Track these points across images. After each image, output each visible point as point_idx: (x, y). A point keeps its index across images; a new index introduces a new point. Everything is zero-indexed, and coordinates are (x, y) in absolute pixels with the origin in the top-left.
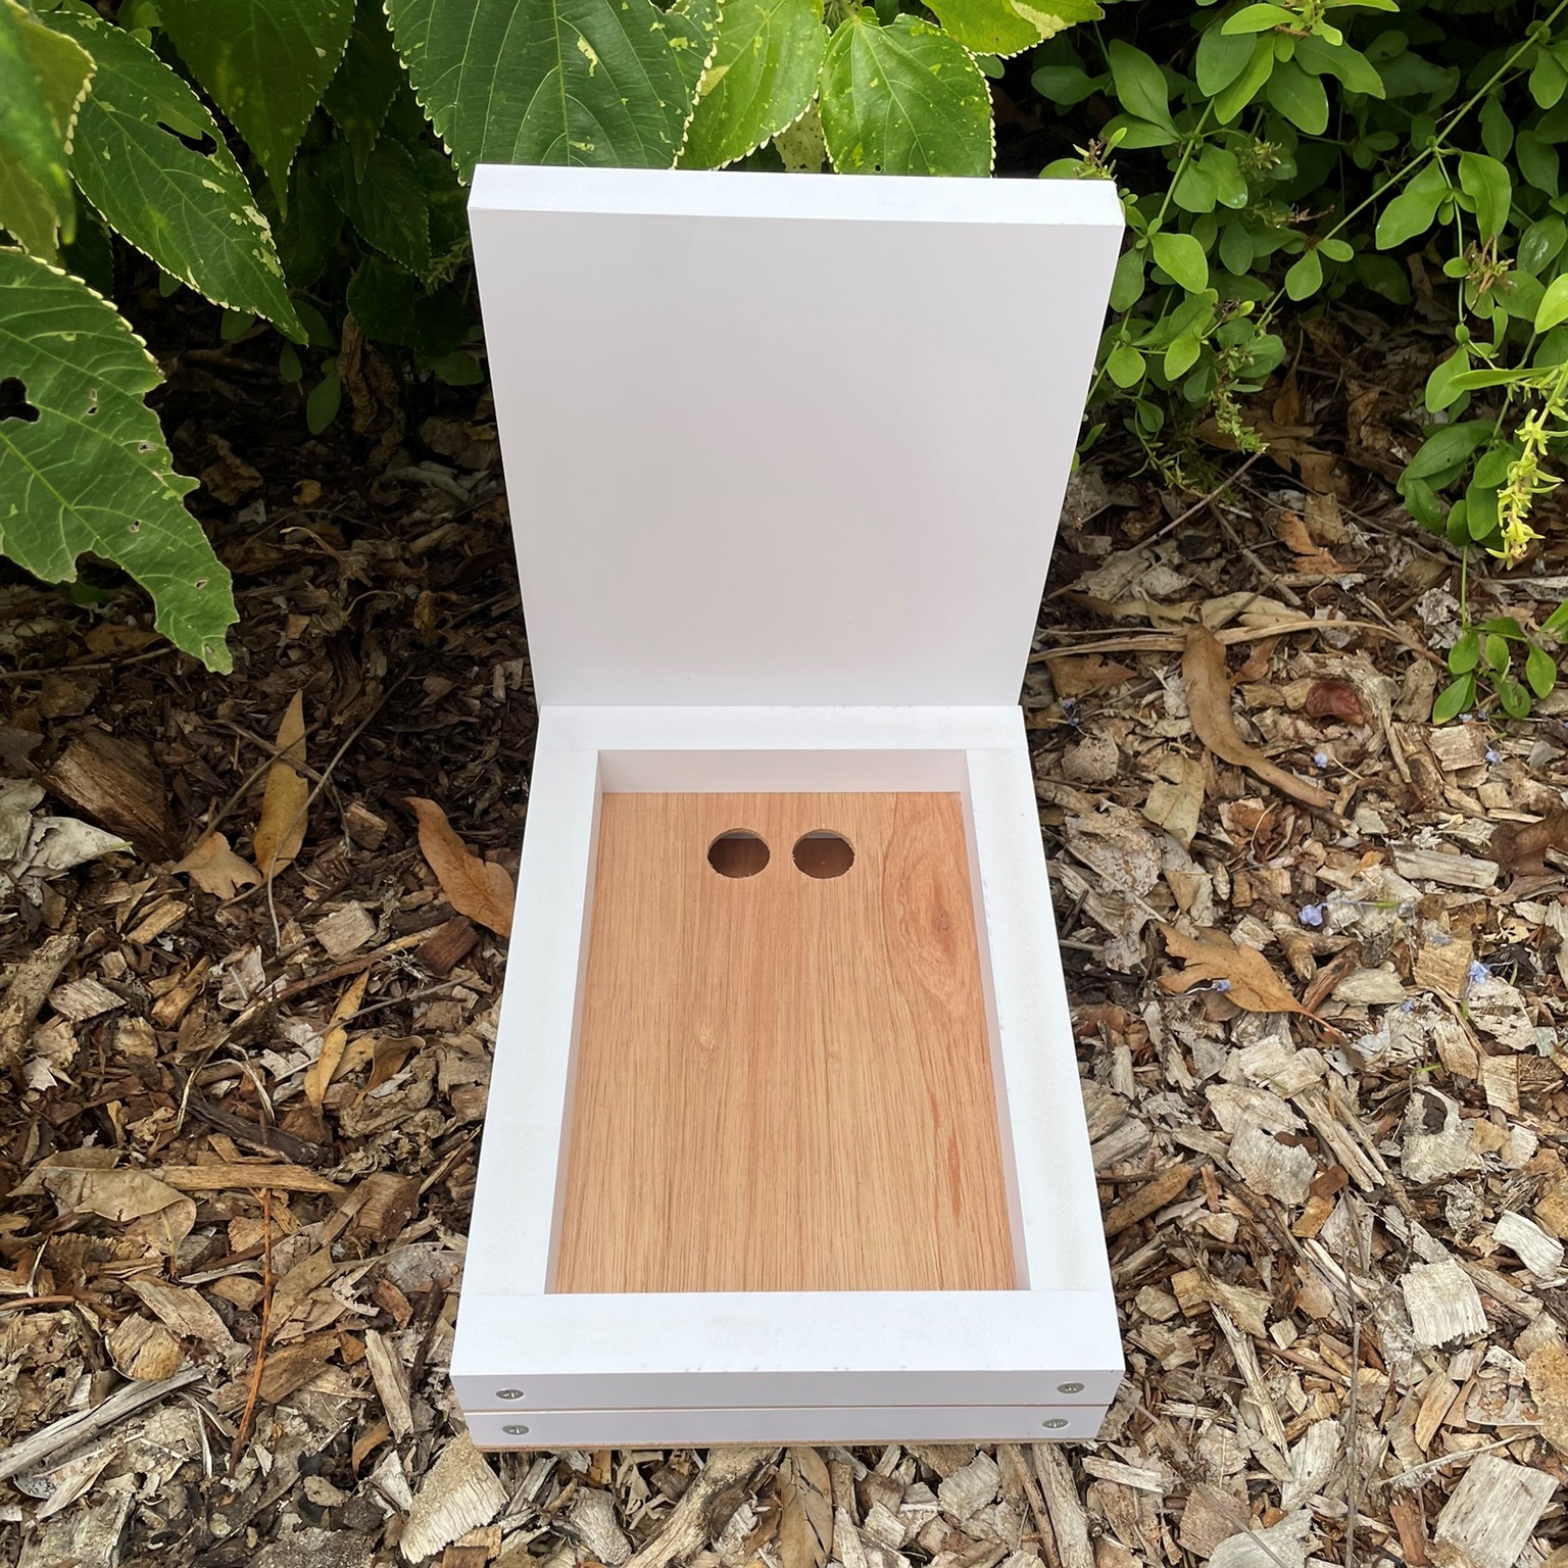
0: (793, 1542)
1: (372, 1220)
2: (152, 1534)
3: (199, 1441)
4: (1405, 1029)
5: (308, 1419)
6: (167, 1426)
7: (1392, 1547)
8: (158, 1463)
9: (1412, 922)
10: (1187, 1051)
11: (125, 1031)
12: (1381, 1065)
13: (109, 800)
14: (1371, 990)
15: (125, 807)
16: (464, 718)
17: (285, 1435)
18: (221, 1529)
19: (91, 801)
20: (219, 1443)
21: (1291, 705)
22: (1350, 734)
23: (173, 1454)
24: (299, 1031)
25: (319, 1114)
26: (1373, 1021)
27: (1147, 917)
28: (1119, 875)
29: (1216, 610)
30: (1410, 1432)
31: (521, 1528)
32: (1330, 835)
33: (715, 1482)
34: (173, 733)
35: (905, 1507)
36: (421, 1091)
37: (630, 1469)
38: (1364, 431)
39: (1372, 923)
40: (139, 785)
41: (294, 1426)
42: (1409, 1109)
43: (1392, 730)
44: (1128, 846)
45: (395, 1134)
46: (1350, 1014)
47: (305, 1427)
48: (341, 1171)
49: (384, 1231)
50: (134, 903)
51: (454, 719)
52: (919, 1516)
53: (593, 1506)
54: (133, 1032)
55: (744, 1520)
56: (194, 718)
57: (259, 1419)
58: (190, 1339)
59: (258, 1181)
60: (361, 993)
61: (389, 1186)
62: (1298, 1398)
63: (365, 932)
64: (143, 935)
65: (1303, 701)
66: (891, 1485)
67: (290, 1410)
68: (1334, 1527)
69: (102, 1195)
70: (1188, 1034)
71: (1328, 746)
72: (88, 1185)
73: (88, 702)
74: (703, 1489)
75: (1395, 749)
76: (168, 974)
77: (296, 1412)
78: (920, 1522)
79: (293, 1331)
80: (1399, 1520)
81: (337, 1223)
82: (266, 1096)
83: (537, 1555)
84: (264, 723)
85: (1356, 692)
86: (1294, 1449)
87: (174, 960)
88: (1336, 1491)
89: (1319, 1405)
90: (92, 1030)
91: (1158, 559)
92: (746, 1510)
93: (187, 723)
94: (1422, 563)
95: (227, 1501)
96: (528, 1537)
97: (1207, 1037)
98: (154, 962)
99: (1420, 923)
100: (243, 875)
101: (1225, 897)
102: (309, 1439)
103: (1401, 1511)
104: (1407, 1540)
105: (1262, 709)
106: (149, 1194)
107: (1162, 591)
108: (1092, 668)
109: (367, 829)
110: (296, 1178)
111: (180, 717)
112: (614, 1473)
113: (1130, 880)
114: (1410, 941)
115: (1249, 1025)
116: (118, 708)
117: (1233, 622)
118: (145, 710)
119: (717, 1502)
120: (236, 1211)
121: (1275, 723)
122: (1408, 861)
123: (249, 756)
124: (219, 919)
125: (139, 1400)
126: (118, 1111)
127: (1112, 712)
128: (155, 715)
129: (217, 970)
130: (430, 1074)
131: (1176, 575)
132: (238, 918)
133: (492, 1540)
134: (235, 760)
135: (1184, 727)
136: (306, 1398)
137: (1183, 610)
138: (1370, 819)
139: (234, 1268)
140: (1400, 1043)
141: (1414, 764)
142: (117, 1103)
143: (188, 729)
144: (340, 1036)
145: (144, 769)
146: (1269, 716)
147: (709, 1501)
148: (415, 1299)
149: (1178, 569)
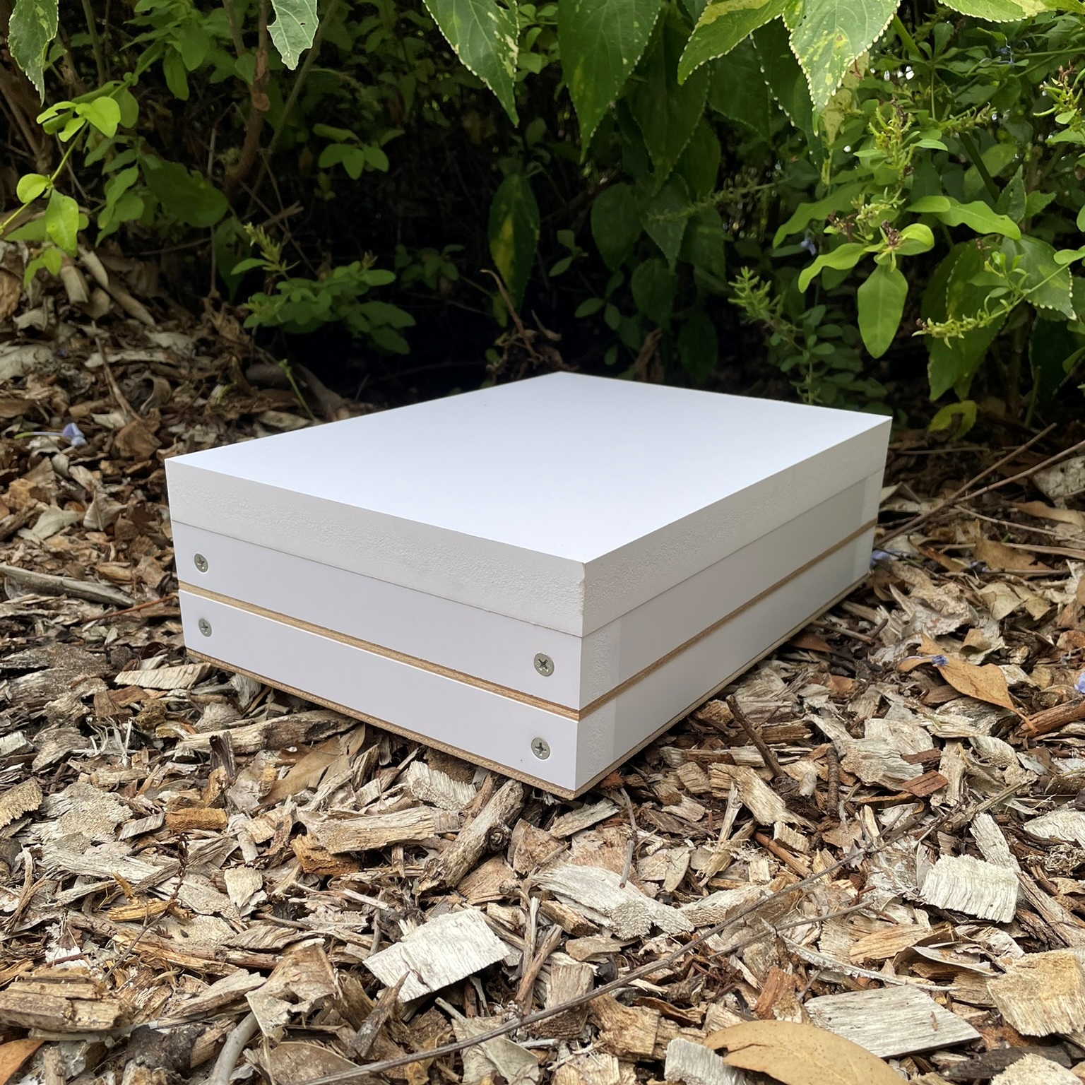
0: (304, 768)
30: (850, 942)
44: (945, 610)
70: (896, 700)
96: (174, 699)
104: (767, 995)
119: (283, 725)
135: (1072, 598)
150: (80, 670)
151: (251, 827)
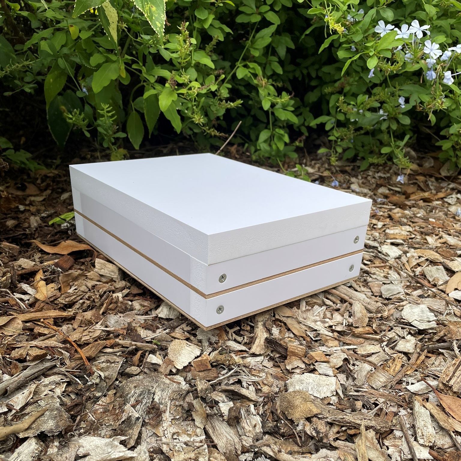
0: (294, 329)
17: (102, 367)
23: (62, 381)
25: (48, 301)
31: (213, 351)
33: (262, 321)
36: (84, 288)
37: (232, 334)
41: (104, 365)
45: (81, 301)
47: (108, 364)
58: (47, 347)
59: (39, 316)
60: (42, 274)
61: (89, 313)
63: (32, 263)
66: (308, 310)
67: (99, 362)
74: (260, 324)
79: (87, 338)
81: (77, 322)
82: (22, 304)
95: (92, 390)
96: (216, 352)
102: (113, 365)
119: (267, 324)
120: (34, 325)
130: (84, 284)
133: (205, 357)
144: (43, 282)
147: (264, 325)
150: (158, 380)
151: (332, 345)
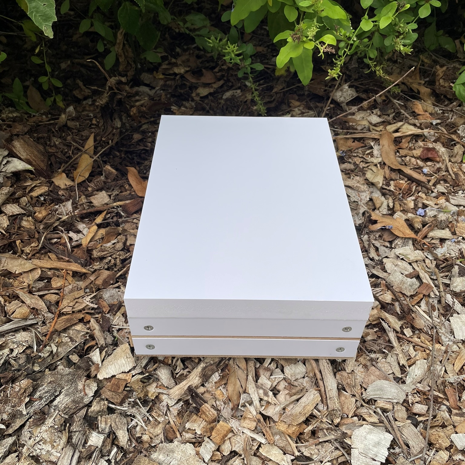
0: (232, 385)
1: (99, 282)
2: (13, 369)
3: (33, 342)
4: (452, 247)
5: (70, 338)
6: (22, 336)
7: (445, 402)
8: (18, 346)
9: (456, 217)
10: (377, 249)
11: (25, 220)
12: (444, 257)
13: (29, 157)
14: (441, 234)
15: (34, 160)
16: (145, 148)
17: (62, 342)
18: (37, 368)
19: (23, 156)
20: (39, 342)
21: (415, 155)
22: (435, 165)
23: (24, 344)
24: (81, 226)
25: (86, 249)
26: (441, 245)
27: (365, 210)
28: (356, 197)
29: (391, 128)
30: (452, 366)
31: (139, 374)
32: (428, 192)
33: (207, 363)
34: (52, 144)
35: (272, 377)
36: (120, 246)
37: (178, 360)
38: (441, 81)
39: (441, 217)
40: (39, 156)
41: (66, 340)
42: (453, 270)
43: (449, 164)
44: (360, 189)
45: (110, 258)
46: (433, 241)
47: (69, 340)
48: (91, 268)
49: (103, 285)
50: (33, 186)
51: (142, 148)
52: (277, 379)
53: (164, 369)
54: (28, 221)
55: (216, 377)
56: (60, 140)
57: (54, 336)
58: (33, 308)
59: (63, 267)
60: (103, 216)
61: (106, 274)
62: (412, 352)
63: (107, 200)
64: (35, 194)
65: (419, 154)
66: (267, 369)
67: (65, 335)
68: (424, 394)
69: (10, 266)
70: (377, 244)
71: (427, 168)
72: (7, 262)
73: (26, 131)
74: (202, 365)
75: (450, 170)
76: (41, 206)
77: (67, 335)
78: (277, 381)
79: (69, 310)
80: (448, 393)
81: (88, 282)
82: (69, 244)
83: (144, 382)
84: (81, 143)
85: (437, 152)
86: (411, 368)
87: (44, 202)
88: (425, 383)
89: (420, 354)
90: (14, 218)
91: (373, 113)
92: (217, 374)
93: (57, 141)
94: (460, 118)
95: (40, 360)
96: (141, 376)
97: (384, 246)
98: (36, 202)
99: (458, 218)
100: (69, 183)
101: (391, 207)
102: (70, 343)
103: (449, 391)
104: (451, 400)
105: (406, 156)
106: (26, 266)
107: (374, 122)
108: (350, 143)
109: (110, 173)
110: (75, 267)
111: (55, 139)
112: (172, 361)
113: (360, 199)
114: (455, 222)
115: (398, 242)
116: (35, 135)
117: (397, 131)
118: (44, 137)
119: (207, 369)
120: (54, 275)
121: (410, 160)
122: (454, 199)
123: (75, 152)
124: (59, 193)
125: (14, 326)
126: (20, 243)
127: (356, 154)
128: (47, 138)
129: (57, 207)
130: (123, 241)
131: (378, 117)
132: (66, 193)
133: (128, 377)
134: (71, 152)
135: (380, 160)
136: (71, 332)
137: (381, 128)
138: (441, 188)
139: (52, 291)
140: (450, 252)
141: (456, 174)
142: (19, 241)
143: (57, 143)
144: (95, 227)
145: (42, 152)
146: (408, 158)
147: (204, 369)
148: (111, 306)
149: (380, 116)
150: (75, 381)
151: (245, 425)
